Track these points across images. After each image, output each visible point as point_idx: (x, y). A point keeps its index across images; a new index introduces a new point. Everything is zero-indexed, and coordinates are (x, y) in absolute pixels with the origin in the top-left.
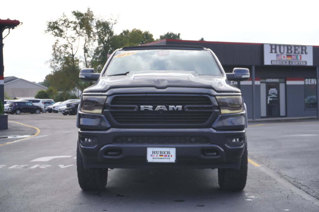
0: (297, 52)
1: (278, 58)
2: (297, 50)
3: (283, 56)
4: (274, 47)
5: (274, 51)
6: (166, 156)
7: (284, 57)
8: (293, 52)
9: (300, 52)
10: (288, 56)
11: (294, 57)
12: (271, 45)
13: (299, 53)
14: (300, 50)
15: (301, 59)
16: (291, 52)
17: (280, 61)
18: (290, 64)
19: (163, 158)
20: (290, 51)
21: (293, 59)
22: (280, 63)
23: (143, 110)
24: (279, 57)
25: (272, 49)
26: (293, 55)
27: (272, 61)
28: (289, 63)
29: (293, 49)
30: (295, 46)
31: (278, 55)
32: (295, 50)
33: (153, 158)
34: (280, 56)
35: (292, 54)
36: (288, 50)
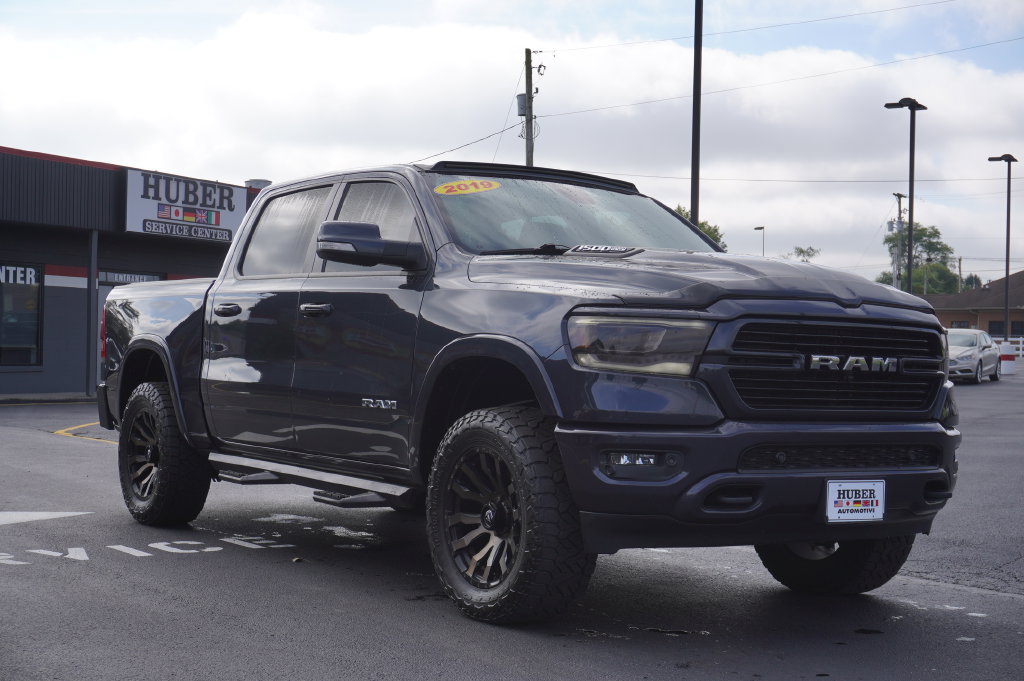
0: (209, 203)
1: (162, 214)
2: (210, 195)
3: (173, 209)
4: (152, 181)
5: (151, 192)
6: (866, 503)
7: (177, 213)
8: (200, 201)
9: (217, 204)
10: (187, 211)
11: (202, 216)
12: (146, 174)
13: (213, 206)
14: (216, 196)
15: (218, 223)
16: (196, 201)
17: (166, 223)
18: (190, 235)
19: (861, 511)
20: (191, 198)
21: (199, 222)
22: (166, 228)
23: (818, 368)
24: (165, 214)
25: (147, 186)
26: (199, 210)
27: (145, 221)
28: (190, 231)
29: (200, 193)
30: (206, 184)
31: (161, 207)
32: (206, 195)
33: (840, 511)
34: (167, 208)
35: (198, 206)
36: (187, 192)
